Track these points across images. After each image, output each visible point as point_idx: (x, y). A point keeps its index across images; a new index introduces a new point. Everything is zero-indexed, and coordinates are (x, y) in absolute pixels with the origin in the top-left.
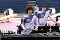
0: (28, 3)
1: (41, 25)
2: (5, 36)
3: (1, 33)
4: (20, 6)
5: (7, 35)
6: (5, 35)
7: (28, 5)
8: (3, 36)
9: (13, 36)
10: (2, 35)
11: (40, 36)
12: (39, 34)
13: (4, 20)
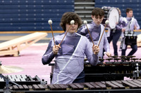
0: (73, 4)
1: (113, 61)
2: (19, 89)
4: (54, 11)
5: (26, 87)
7: (73, 8)
8: (13, 89)
9: (40, 89)
10: (11, 88)
11: (113, 88)
12: (108, 83)
13: (13, 48)
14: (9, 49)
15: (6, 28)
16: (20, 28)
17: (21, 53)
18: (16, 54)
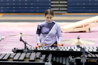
2: (92, 57)
3: (86, 52)
6: (94, 56)
8: (88, 57)
10: (86, 56)
13: (85, 26)
14: (82, 26)
15: (80, 10)
16: (90, 11)
17: (91, 30)
18: (88, 31)
